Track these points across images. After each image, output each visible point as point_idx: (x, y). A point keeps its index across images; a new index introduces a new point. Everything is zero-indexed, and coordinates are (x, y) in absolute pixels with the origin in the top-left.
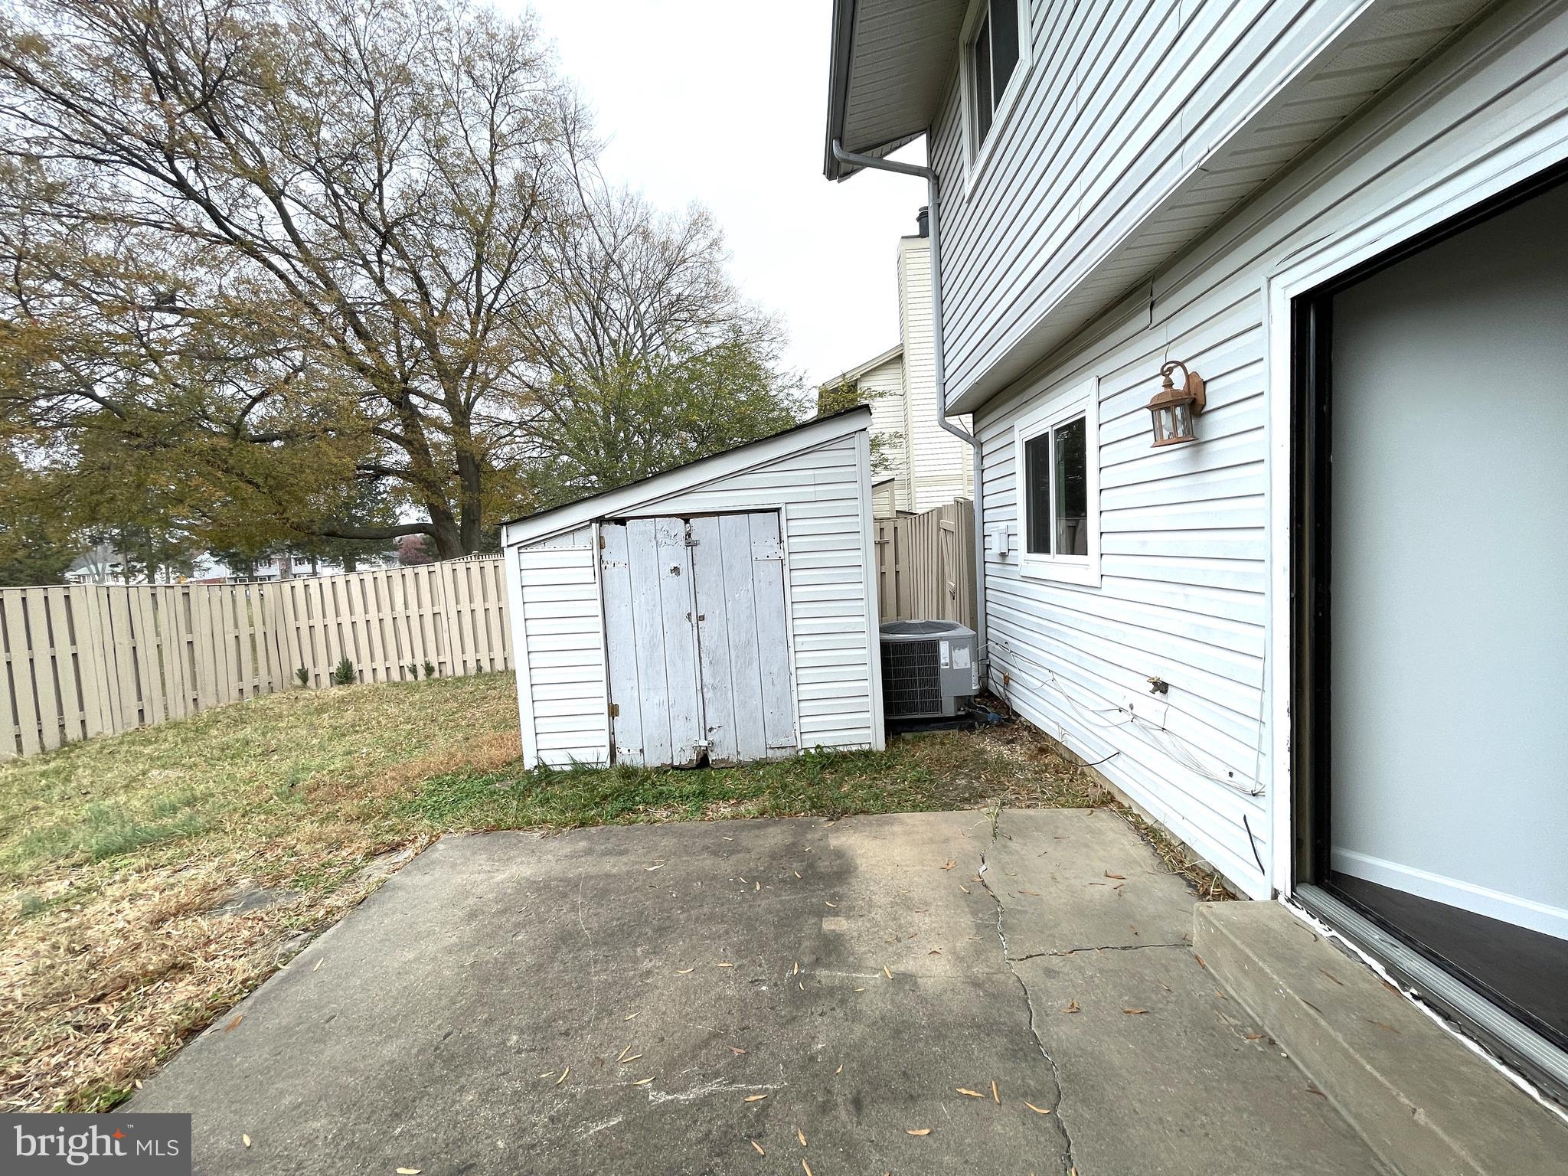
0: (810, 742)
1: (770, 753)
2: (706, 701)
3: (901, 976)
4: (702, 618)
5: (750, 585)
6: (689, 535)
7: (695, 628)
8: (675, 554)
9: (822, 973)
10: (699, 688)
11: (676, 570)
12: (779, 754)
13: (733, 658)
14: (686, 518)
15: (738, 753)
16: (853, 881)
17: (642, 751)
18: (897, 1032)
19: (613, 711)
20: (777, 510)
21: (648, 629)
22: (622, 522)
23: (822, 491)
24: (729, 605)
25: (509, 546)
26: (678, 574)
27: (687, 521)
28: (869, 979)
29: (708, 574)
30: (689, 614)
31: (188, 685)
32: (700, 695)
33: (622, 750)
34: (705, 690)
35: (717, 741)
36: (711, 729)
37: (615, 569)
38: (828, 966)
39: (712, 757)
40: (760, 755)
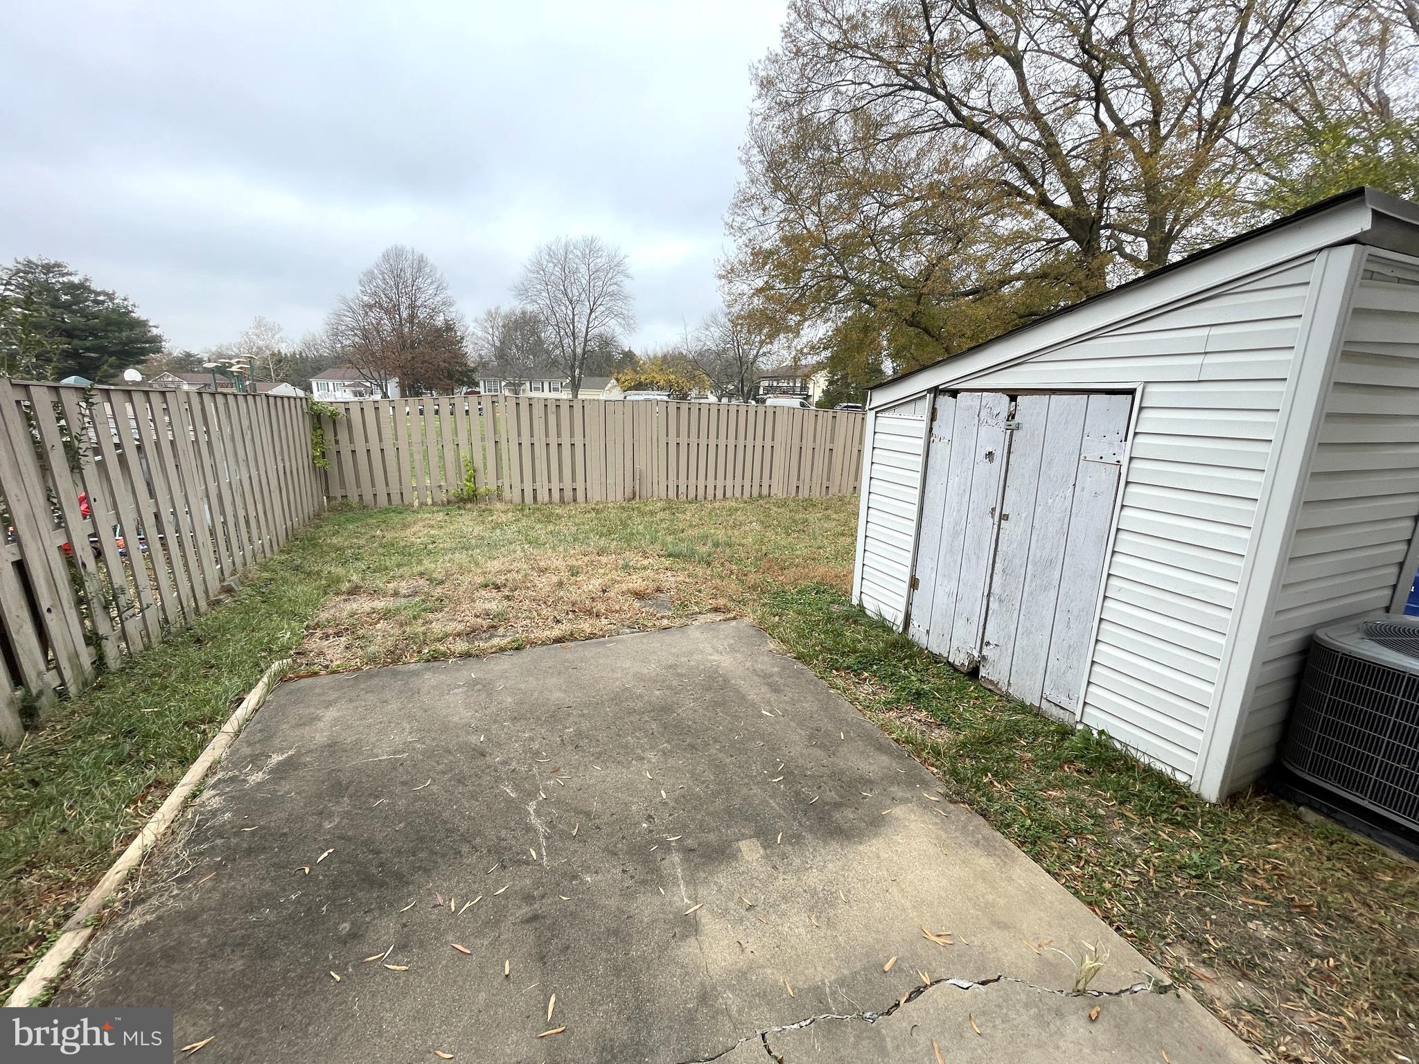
0: (1096, 720)
1: (1045, 705)
2: (990, 612)
3: (693, 921)
4: (1006, 517)
5: (1069, 493)
6: (1012, 416)
7: (996, 527)
8: (994, 437)
9: (676, 858)
10: (986, 594)
11: (990, 455)
12: (1055, 711)
13: (1028, 576)
14: (1013, 395)
15: (1009, 684)
16: (834, 845)
17: (928, 632)
18: (616, 933)
19: (914, 584)
20: (1131, 392)
21: (955, 514)
22: (954, 393)
23: (1215, 366)
24: (1039, 509)
25: (870, 409)
26: (991, 461)
27: (1013, 398)
28: (681, 897)
29: (1023, 464)
30: (994, 510)
31: (825, 477)
32: (985, 602)
33: (914, 622)
34: (991, 599)
35: (991, 658)
36: (988, 644)
37: (940, 445)
38: (686, 860)
39: (983, 673)
40: (1032, 699)
